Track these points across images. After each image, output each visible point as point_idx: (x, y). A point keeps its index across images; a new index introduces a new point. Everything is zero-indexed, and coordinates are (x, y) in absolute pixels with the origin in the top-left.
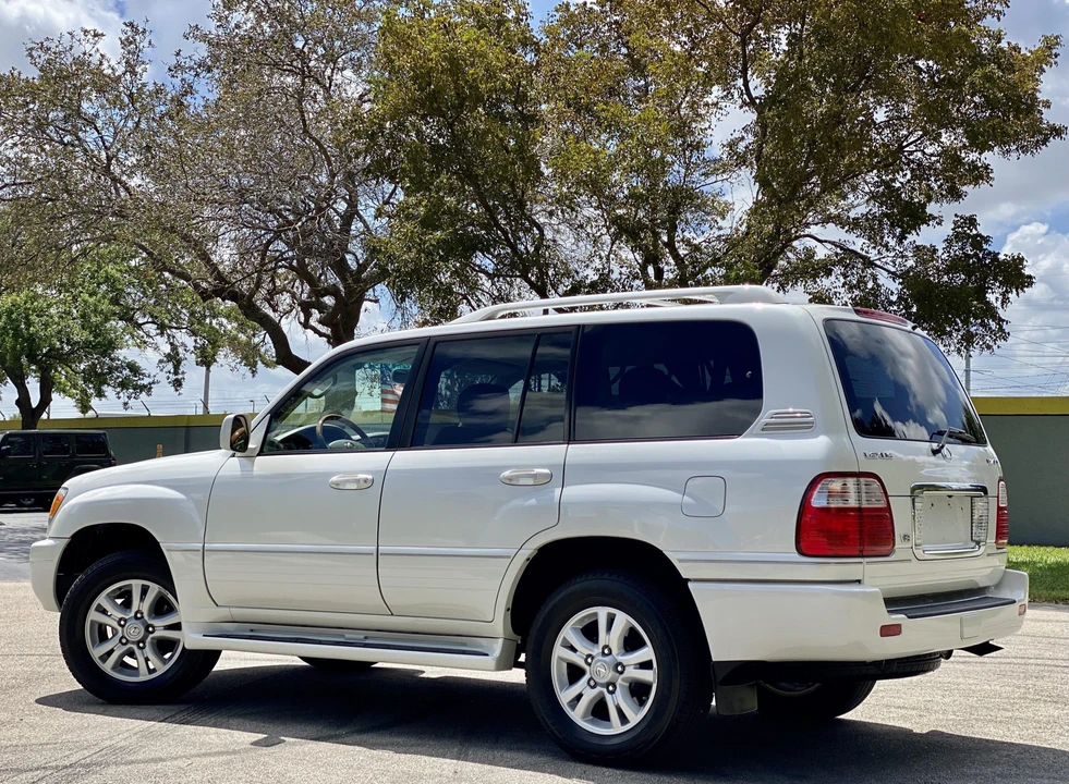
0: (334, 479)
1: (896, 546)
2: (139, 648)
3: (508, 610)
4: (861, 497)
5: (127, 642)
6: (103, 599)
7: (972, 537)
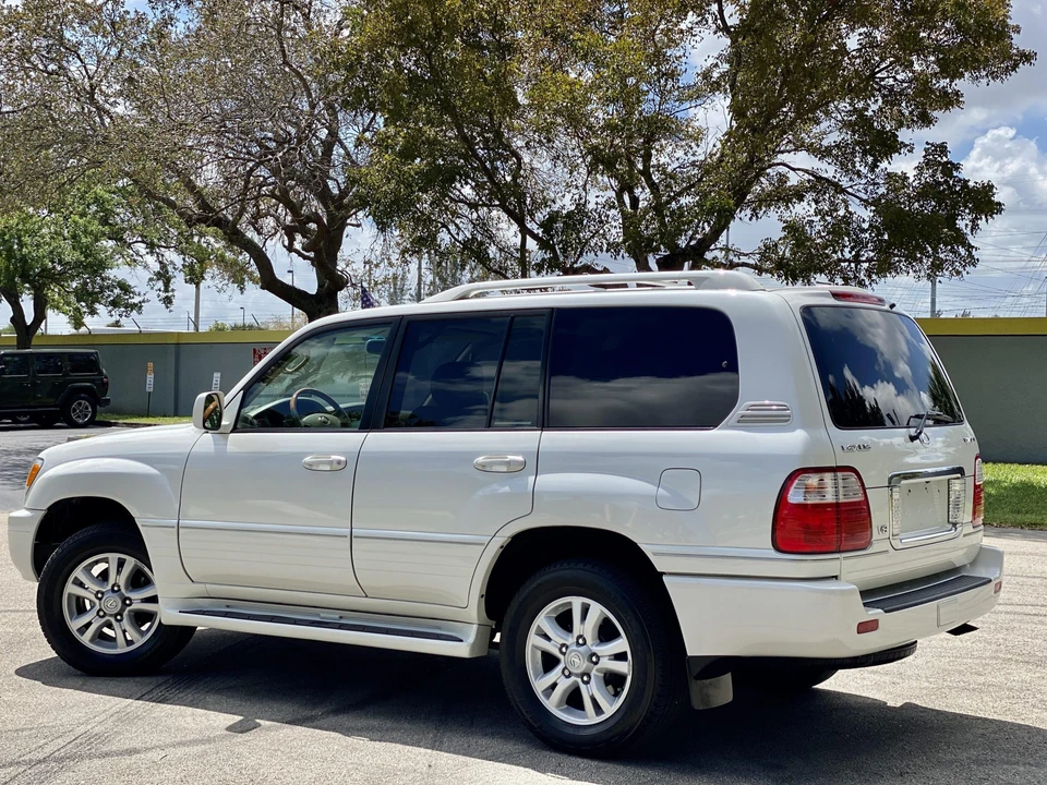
0: (308, 459)
1: (874, 538)
2: (117, 620)
3: (483, 597)
4: (838, 492)
5: (105, 615)
6: (80, 572)
7: (949, 519)
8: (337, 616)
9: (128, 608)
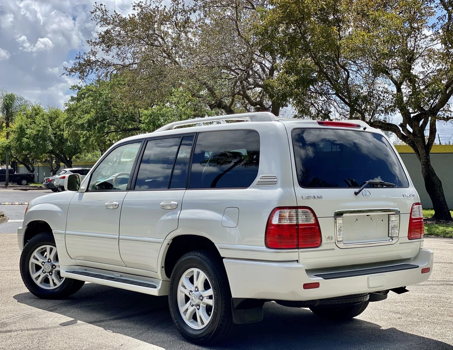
0: (106, 204)
1: (323, 242)
2: (50, 275)
3: (163, 267)
4: (297, 219)
5: (45, 272)
6: (35, 253)
7: (389, 234)
8: (119, 275)
9: (55, 270)
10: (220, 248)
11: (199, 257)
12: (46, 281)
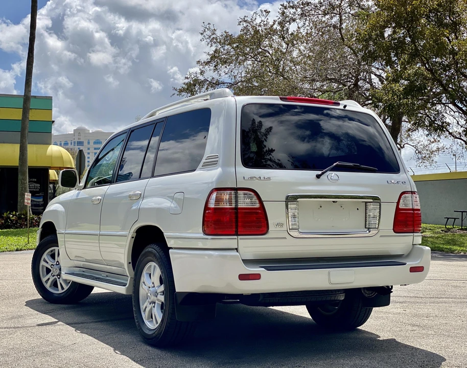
2: (58, 278)
3: (130, 263)
4: (236, 202)
5: (54, 276)
6: (45, 256)
7: (366, 225)
10: (167, 238)
11: (154, 249)
12: (55, 284)
